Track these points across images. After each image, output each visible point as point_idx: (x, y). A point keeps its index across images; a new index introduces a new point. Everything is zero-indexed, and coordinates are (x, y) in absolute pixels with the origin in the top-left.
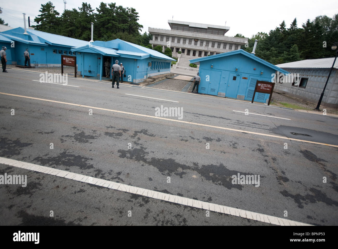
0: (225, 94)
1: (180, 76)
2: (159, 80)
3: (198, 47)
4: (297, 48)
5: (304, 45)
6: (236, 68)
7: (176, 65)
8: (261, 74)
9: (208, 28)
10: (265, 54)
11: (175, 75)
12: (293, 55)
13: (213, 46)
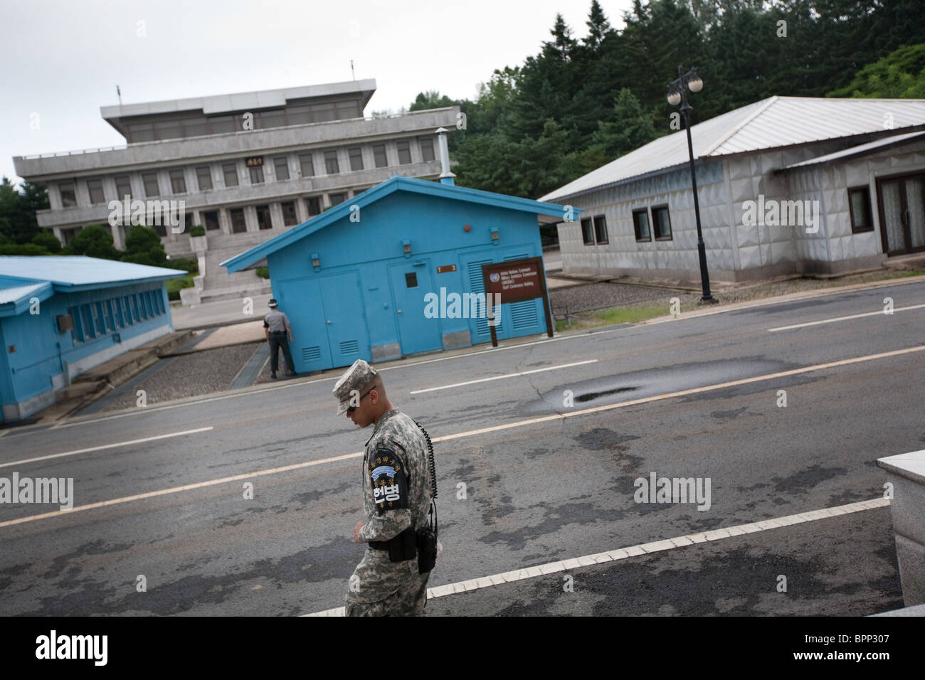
0: (397, 347)
1: (222, 330)
2: (127, 376)
3: (272, 186)
4: (635, 102)
5: (654, 81)
6: (405, 243)
7: (198, 290)
8: (494, 240)
9: (288, 101)
10: (532, 152)
11: (199, 333)
12: (633, 128)
13: (333, 168)
